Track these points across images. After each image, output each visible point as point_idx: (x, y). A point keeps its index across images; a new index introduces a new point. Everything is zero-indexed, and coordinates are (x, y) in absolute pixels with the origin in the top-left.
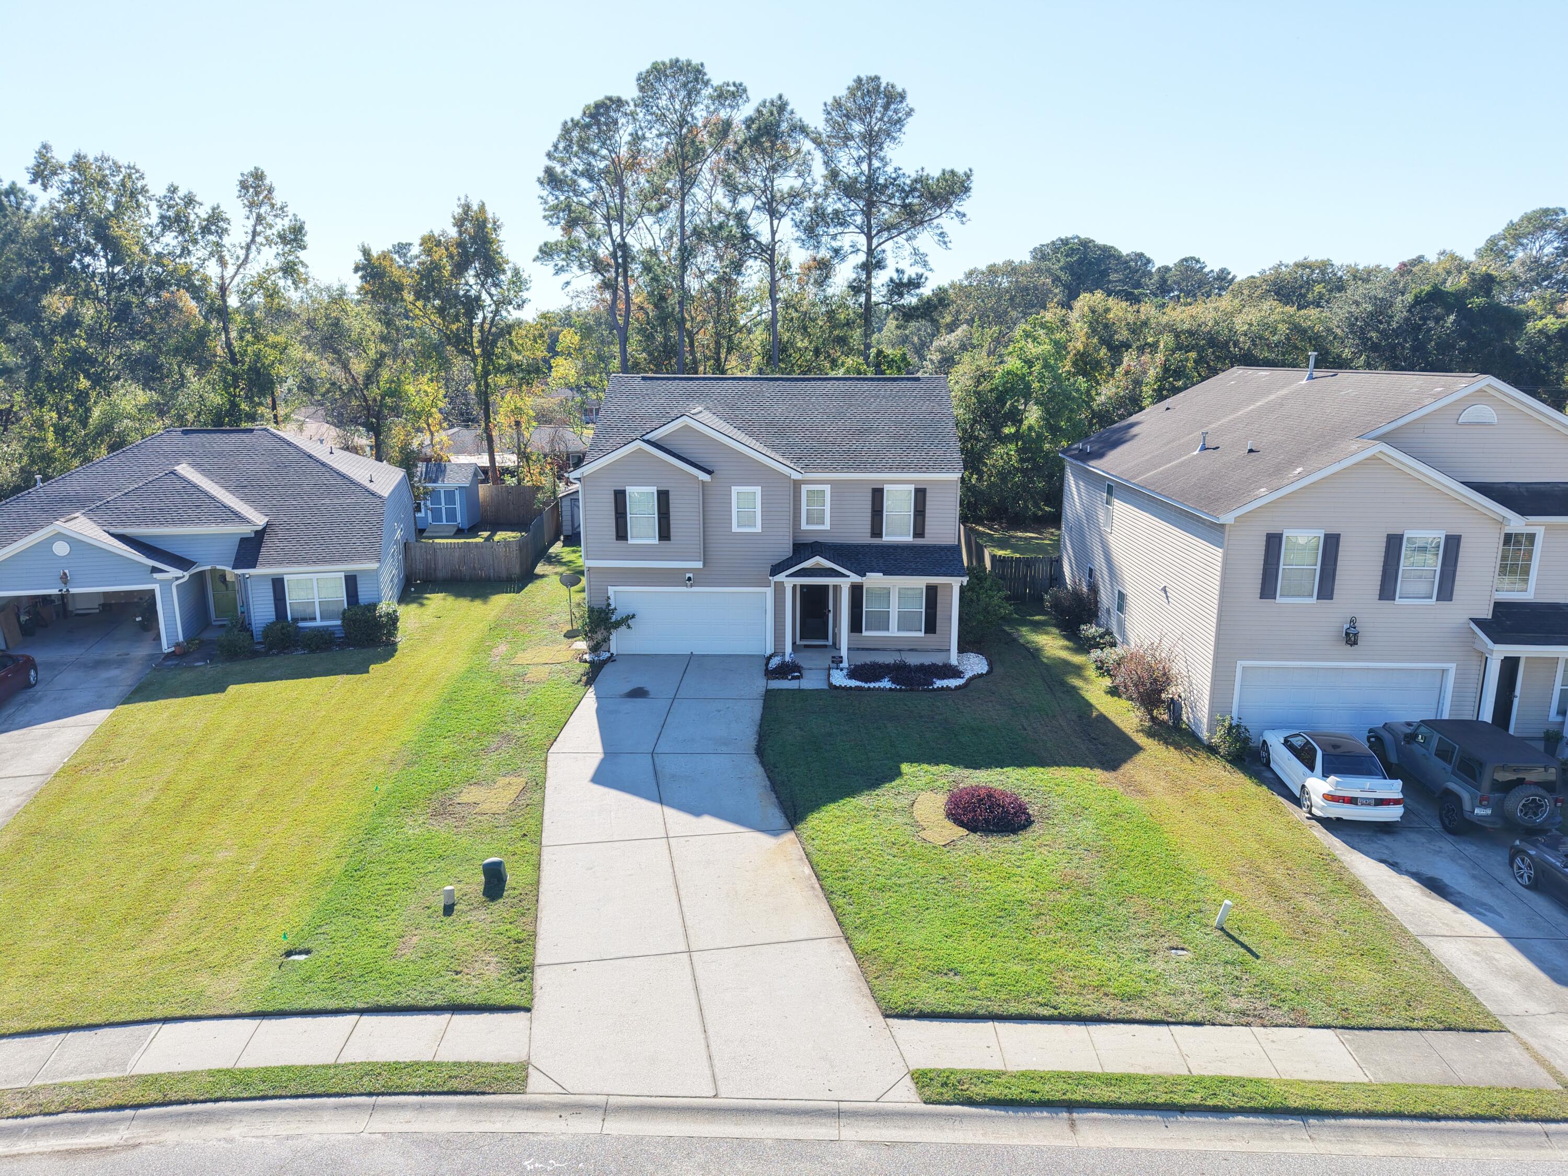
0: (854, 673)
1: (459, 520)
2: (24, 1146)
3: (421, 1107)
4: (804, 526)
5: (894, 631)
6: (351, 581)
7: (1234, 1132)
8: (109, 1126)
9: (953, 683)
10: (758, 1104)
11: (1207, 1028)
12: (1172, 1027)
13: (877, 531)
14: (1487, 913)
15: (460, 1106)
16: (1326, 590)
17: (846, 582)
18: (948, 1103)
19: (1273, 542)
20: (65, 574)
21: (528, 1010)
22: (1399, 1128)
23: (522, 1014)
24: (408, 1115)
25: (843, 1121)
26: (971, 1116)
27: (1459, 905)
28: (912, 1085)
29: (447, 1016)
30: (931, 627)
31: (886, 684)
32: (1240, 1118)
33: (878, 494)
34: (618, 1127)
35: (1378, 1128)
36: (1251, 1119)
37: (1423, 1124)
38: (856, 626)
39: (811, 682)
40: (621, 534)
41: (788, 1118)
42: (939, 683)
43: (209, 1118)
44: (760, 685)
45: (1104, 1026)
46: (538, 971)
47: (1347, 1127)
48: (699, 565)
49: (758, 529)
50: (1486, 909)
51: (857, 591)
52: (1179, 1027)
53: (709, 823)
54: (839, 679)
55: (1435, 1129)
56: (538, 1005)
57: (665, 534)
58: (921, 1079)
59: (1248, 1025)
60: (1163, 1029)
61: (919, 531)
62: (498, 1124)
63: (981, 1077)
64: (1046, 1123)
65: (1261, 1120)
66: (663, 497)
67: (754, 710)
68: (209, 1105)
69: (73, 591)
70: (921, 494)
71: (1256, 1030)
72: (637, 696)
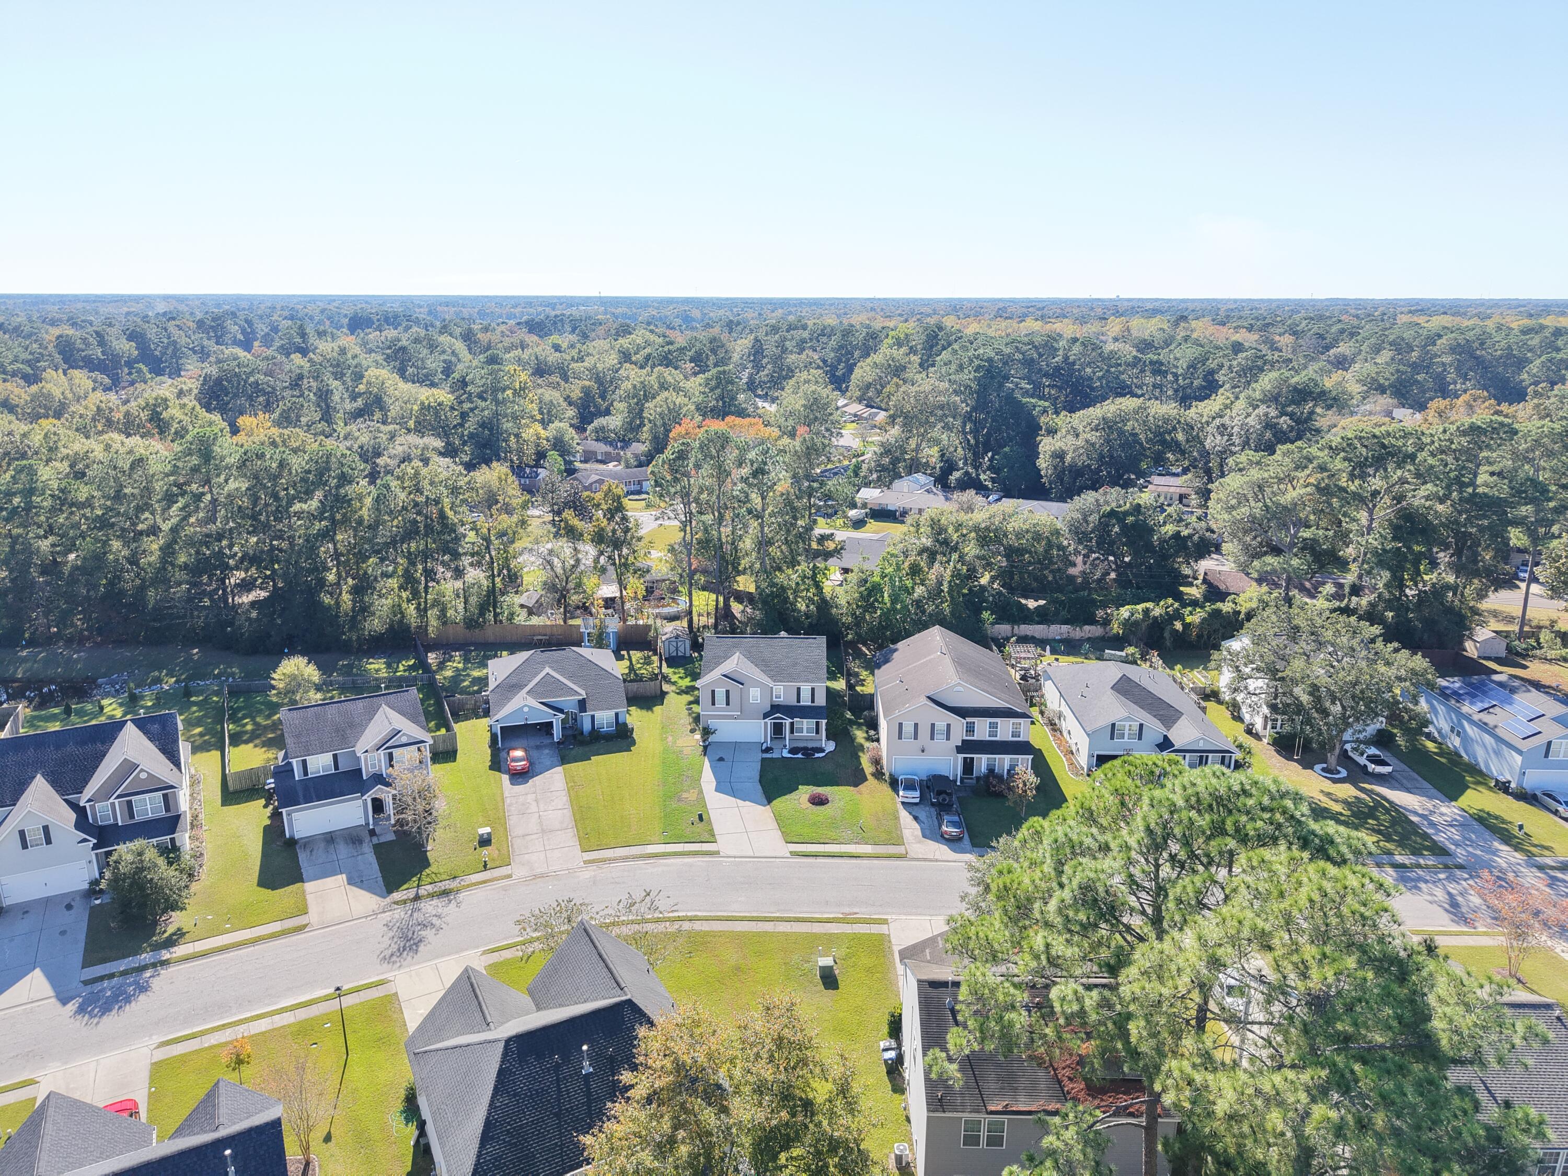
0: (790, 752)
3: (701, 858)
4: (774, 701)
5: (805, 734)
6: (617, 715)
9: (821, 755)
11: (848, 845)
12: (841, 844)
13: (799, 701)
15: (709, 857)
16: (916, 738)
17: (787, 722)
19: (901, 725)
20: (526, 718)
23: (715, 843)
25: (776, 859)
26: (799, 858)
28: (790, 854)
30: (817, 732)
31: (800, 756)
32: (845, 857)
33: (799, 689)
34: (738, 859)
36: (847, 858)
38: (792, 732)
39: (775, 755)
40: (713, 704)
41: (766, 858)
42: (817, 755)
44: (760, 756)
45: (828, 844)
46: (715, 834)
48: (739, 713)
49: (759, 703)
51: (792, 724)
53: (748, 803)
54: (786, 754)
56: (718, 841)
57: (728, 704)
58: (793, 853)
59: (856, 844)
60: (839, 845)
61: (813, 701)
62: (716, 859)
63: (803, 853)
64: (811, 858)
66: (728, 692)
67: (758, 766)
68: (663, 857)
69: (529, 722)
70: (813, 689)
72: (721, 759)
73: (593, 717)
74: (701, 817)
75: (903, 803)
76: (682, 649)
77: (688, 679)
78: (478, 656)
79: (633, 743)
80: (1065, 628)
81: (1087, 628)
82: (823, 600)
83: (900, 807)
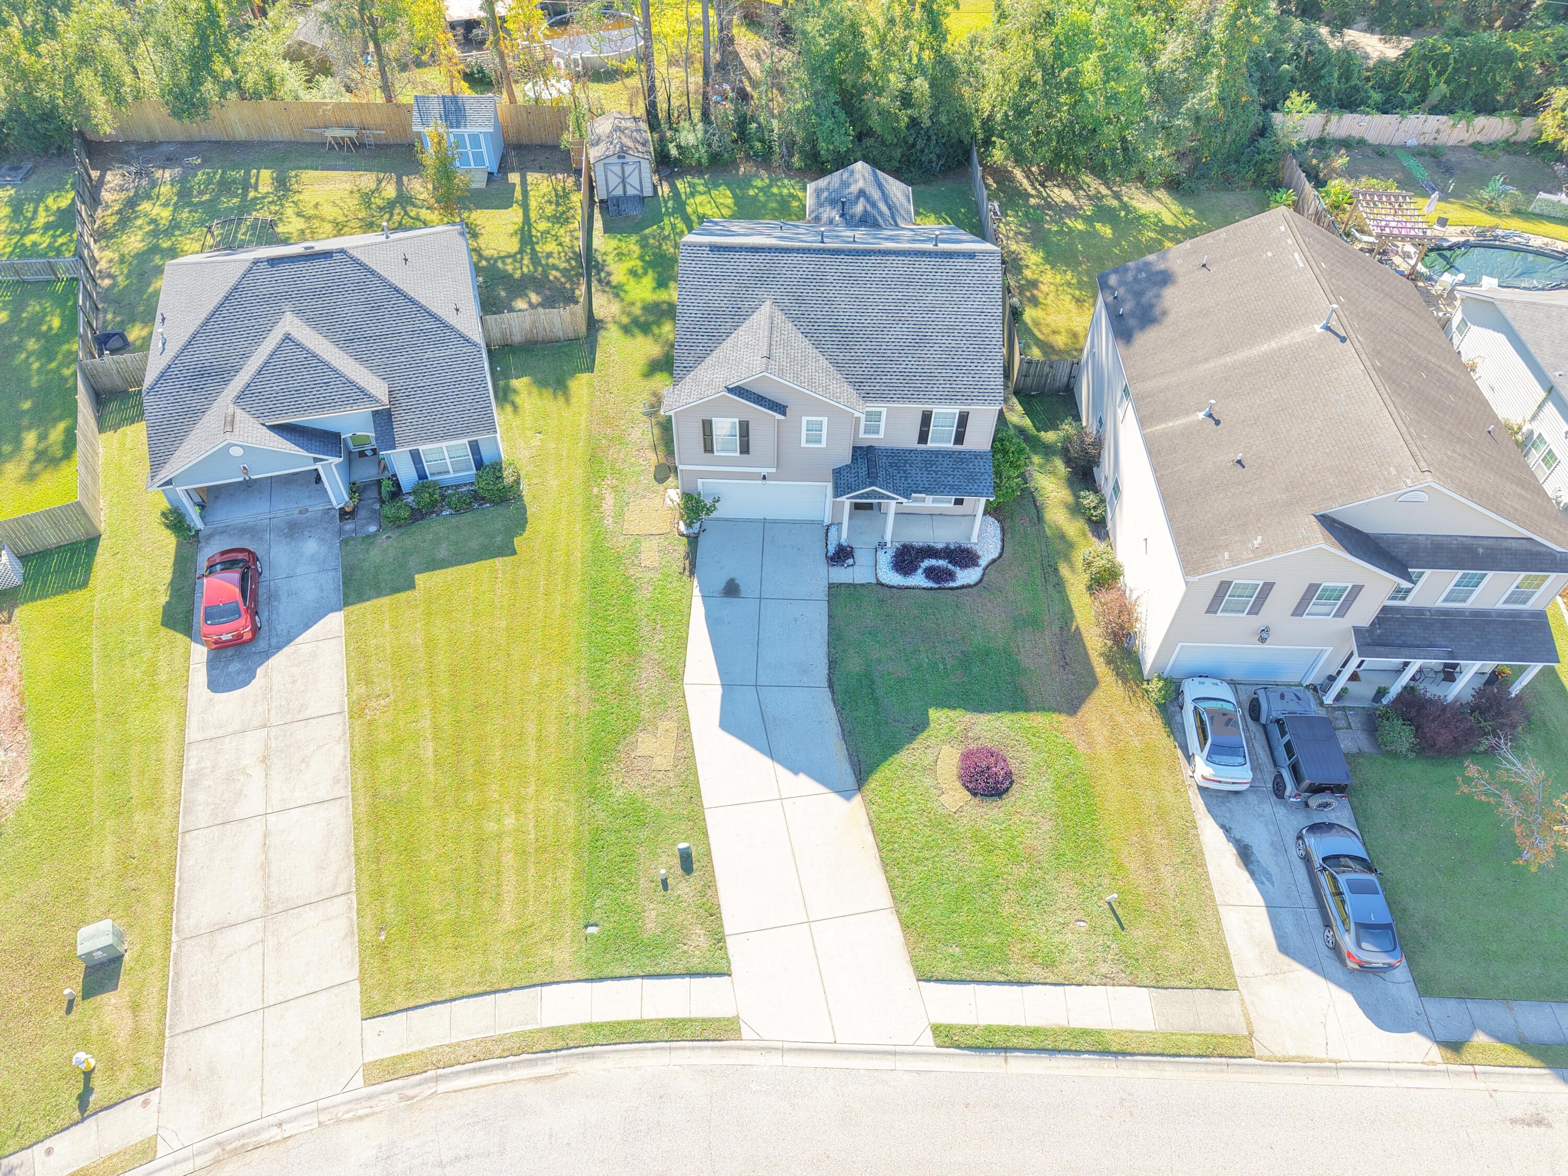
1: (487, 164)
2: (513, 1075)
3: (693, 1048)
4: (862, 435)
6: (474, 444)
7: (1081, 1063)
8: (547, 1061)
9: (971, 575)
10: (856, 1047)
11: (1084, 987)
12: (1066, 987)
13: (923, 441)
14: (1266, 882)
15: (712, 1048)
16: (1255, 610)
17: (894, 502)
18: (948, 1047)
19: (1225, 586)
20: (245, 468)
21: (730, 975)
22: (1160, 1062)
23: (726, 977)
24: (687, 1053)
25: (897, 1057)
26: (959, 1055)
27: (1252, 874)
28: (930, 1033)
29: (687, 979)
31: (920, 579)
32: (1086, 1056)
34: (791, 1060)
35: (1150, 1061)
36: (1091, 1056)
37: (1172, 1059)
39: (862, 574)
40: (709, 449)
41: (871, 1056)
42: (961, 577)
43: (592, 1056)
44: (824, 575)
45: (1031, 987)
46: (728, 939)
47: (1136, 1061)
48: (774, 470)
49: (823, 445)
50: (1267, 879)
52: (1069, 987)
53: (804, 783)
54: (886, 571)
55: (1176, 1062)
56: (734, 968)
57: (745, 449)
58: (937, 1030)
59: (1105, 985)
60: (1061, 988)
61: (959, 442)
62: (733, 1058)
63: (964, 1029)
64: (994, 1058)
65: (1096, 1057)
66: (744, 425)
67: (822, 619)
68: (590, 1049)
69: (253, 477)
70: (963, 417)
71: (1109, 988)
72: (731, 589)
73: (416, 456)
74: (686, 862)
75: (1201, 789)
76: (633, 180)
77: (648, 281)
78: (209, 181)
79: (520, 522)
80: (1434, 122)
81: (1481, 121)
82: (943, 61)
83: (1198, 803)
